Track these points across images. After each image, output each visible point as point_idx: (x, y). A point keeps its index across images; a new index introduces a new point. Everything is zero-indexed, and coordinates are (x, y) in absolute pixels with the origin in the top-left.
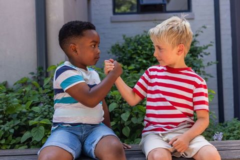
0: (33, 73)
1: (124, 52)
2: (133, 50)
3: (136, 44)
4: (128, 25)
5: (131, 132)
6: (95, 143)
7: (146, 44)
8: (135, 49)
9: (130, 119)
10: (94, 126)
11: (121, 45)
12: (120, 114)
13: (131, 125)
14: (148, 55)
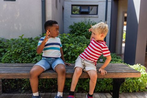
0: (40, 35)
1: (73, 28)
2: (76, 28)
3: (77, 26)
4: (77, 18)
5: (71, 58)
6: (55, 66)
7: (81, 26)
8: (77, 27)
9: (71, 54)
10: (56, 58)
11: (73, 25)
12: (68, 52)
13: (71, 56)
14: (81, 30)
